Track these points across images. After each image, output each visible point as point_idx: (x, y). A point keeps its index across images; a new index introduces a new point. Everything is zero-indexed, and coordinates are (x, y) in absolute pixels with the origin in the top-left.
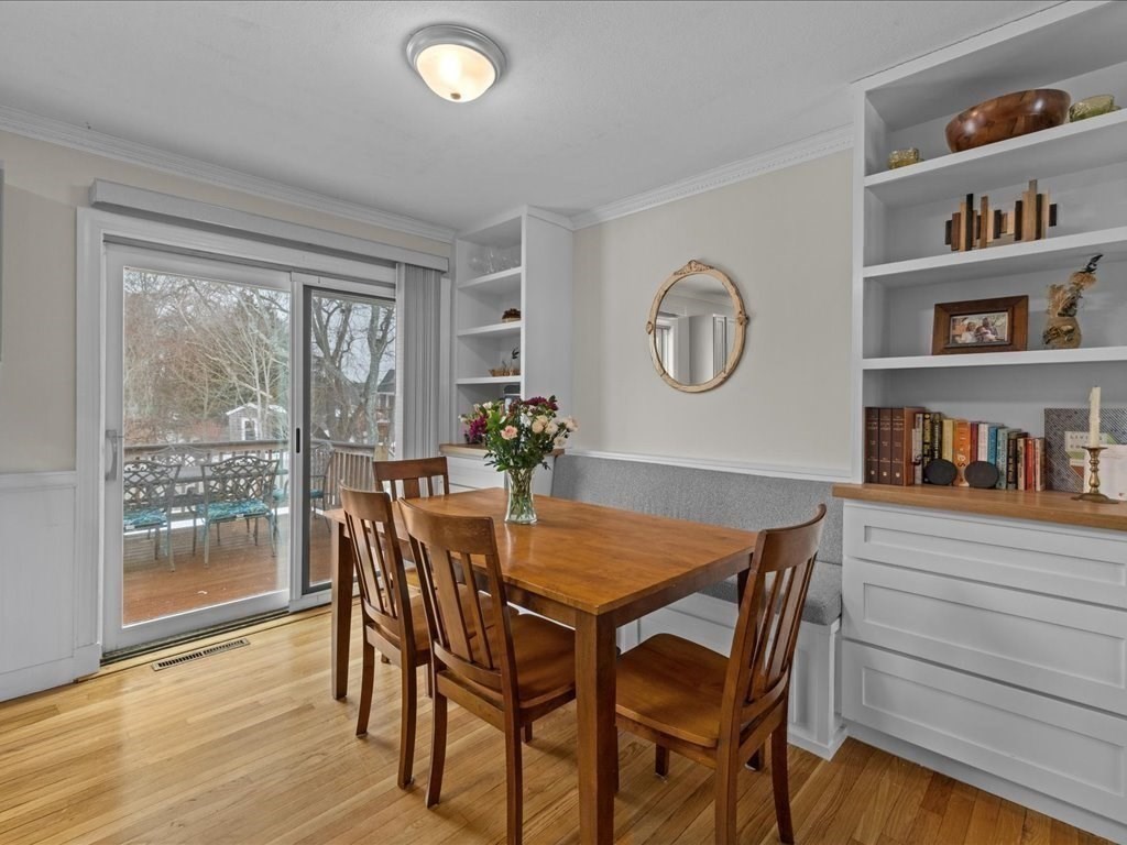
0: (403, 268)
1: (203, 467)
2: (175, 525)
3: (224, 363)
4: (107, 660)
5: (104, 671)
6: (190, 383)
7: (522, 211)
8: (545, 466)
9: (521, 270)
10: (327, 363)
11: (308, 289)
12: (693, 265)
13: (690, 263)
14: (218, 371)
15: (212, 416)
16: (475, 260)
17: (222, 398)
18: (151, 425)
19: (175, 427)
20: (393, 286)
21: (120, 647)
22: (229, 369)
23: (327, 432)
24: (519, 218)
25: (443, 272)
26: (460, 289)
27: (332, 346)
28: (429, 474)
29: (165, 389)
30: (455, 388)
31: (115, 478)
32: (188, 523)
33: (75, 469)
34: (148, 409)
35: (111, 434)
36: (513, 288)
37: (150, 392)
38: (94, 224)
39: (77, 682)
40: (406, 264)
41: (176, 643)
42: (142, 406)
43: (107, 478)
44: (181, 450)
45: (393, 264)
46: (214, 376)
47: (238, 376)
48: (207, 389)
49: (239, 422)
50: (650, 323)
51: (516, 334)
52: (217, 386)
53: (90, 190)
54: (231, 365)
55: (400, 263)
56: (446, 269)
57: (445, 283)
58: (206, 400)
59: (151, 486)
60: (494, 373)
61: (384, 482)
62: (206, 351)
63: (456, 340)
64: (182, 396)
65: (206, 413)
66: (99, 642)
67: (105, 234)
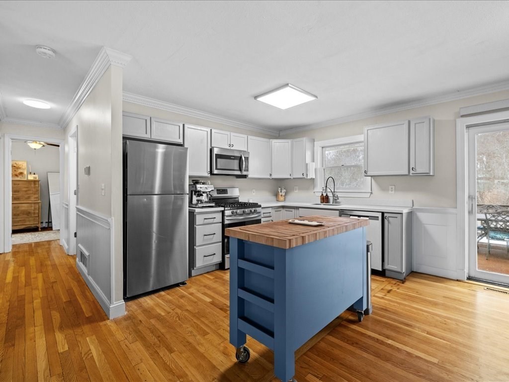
4: (469, 278)
5: (467, 281)
21: (476, 277)
31: (472, 213)
33: (456, 208)
35: (471, 197)
38: (462, 123)
39: (457, 280)
41: (499, 285)
43: (469, 212)
53: (460, 112)
66: (466, 271)
67: (467, 125)
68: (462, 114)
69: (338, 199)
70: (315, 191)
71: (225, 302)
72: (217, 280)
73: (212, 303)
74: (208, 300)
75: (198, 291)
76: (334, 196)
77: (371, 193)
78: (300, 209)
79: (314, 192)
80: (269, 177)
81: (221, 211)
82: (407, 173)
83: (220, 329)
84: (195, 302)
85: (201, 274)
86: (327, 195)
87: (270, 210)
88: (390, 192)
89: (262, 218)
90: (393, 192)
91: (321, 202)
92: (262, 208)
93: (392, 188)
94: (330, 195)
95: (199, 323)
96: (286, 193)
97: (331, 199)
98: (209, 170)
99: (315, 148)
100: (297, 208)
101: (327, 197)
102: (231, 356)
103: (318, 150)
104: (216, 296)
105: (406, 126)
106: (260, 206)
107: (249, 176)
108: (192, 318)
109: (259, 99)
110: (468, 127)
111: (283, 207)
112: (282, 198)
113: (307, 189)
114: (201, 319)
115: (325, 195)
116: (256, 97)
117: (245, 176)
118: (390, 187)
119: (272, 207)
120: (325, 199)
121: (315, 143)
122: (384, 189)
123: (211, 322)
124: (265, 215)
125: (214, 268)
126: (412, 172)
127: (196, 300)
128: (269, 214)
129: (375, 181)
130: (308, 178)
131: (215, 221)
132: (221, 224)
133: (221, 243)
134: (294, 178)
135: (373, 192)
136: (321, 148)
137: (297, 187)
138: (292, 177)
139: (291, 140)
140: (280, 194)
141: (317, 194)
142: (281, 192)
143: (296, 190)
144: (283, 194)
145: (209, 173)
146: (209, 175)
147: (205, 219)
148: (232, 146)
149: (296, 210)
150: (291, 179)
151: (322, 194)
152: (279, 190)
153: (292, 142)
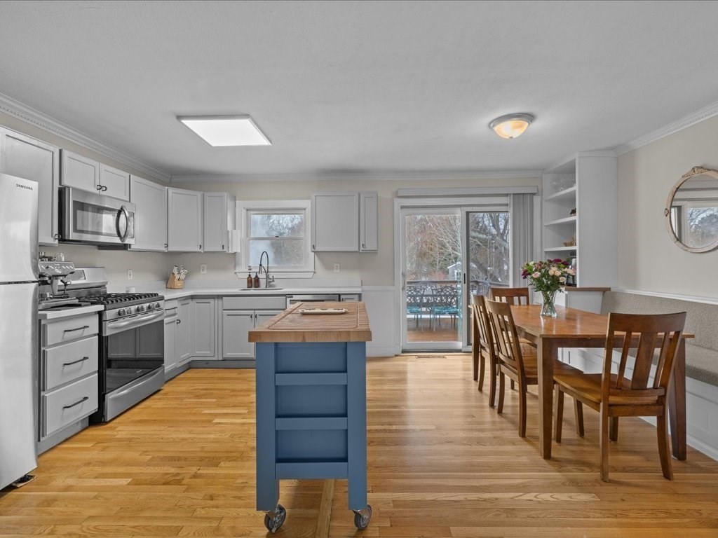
0: (512, 196)
1: (432, 290)
2: (424, 316)
3: (445, 241)
4: (404, 351)
5: (402, 355)
6: (430, 252)
7: (576, 156)
8: (560, 291)
9: (576, 188)
10: (497, 238)
11: (468, 213)
12: (696, 170)
13: (693, 169)
14: (443, 246)
15: (441, 268)
16: (555, 183)
17: (445, 260)
18: (415, 273)
19: (426, 275)
20: (507, 205)
21: (407, 349)
22: (448, 244)
23: (499, 279)
24: (575, 160)
25: (535, 194)
26: (546, 201)
27: (502, 227)
28: (519, 295)
29: (422, 255)
30: (544, 254)
31: (404, 292)
32: (428, 316)
33: (394, 285)
34: (414, 265)
35: (403, 275)
36: (571, 199)
37: (415, 256)
38: (399, 202)
39: (395, 356)
40: (514, 194)
41: (423, 352)
42: (412, 264)
43: (402, 292)
44: (425, 283)
45: (507, 195)
46: (441, 249)
47: (452, 248)
48: (438, 255)
49: (453, 272)
50: (666, 209)
51: (573, 224)
52: (442, 253)
53: (397, 192)
54: (448, 242)
55: (510, 194)
56: (536, 192)
57: (537, 200)
58: (438, 261)
59: (414, 297)
60: (566, 245)
61: (496, 297)
62: (437, 236)
63: (544, 228)
64: (427, 259)
65: (438, 267)
66: (401, 345)
68: (399, 195)
69: (273, 281)
70: (237, 271)
71: (162, 472)
72: (105, 444)
73: (137, 482)
74: (124, 482)
75: (80, 478)
76: (267, 277)
77: (315, 272)
78: (224, 298)
79: (236, 273)
80: (164, 249)
81: (95, 313)
82: (357, 250)
83: (195, 510)
84: (95, 497)
85: (52, 449)
86: (257, 276)
87: (175, 304)
88: (335, 271)
89: (167, 317)
90: (338, 271)
91: (248, 287)
92: (166, 301)
93: (337, 267)
94: (262, 276)
95: (145, 523)
96: (187, 275)
97: (263, 282)
98: (56, 231)
99: (237, 210)
100: (220, 297)
101: (257, 279)
102: (251, 532)
103: (241, 213)
104: (135, 470)
105: (356, 198)
106: (162, 298)
107: (132, 247)
108: (121, 524)
109: (186, 122)
110: (402, 207)
111: (192, 297)
112: (179, 284)
113: (224, 268)
114: (141, 515)
115: (253, 276)
116: (179, 117)
117: (125, 247)
118: (336, 265)
119: (177, 299)
120: (254, 282)
121: (237, 202)
122: (328, 267)
123: (169, 510)
124: (168, 312)
125: (79, 428)
126: (362, 248)
127: (96, 493)
128: (173, 310)
129: (318, 256)
130: (230, 252)
131: (87, 332)
132: (97, 337)
133: (97, 374)
134: (205, 252)
135: (317, 271)
136: (244, 211)
137: (206, 266)
138: (202, 251)
139: (202, 193)
140: (177, 277)
141: (240, 276)
142: (179, 273)
143: (203, 270)
144: (183, 276)
145: (57, 237)
146: (57, 241)
147: (66, 331)
148: (104, 189)
149: (216, 301)
150: (200, 252)
151: (250, 275)
152: (175, 270)
153: (203, 195)
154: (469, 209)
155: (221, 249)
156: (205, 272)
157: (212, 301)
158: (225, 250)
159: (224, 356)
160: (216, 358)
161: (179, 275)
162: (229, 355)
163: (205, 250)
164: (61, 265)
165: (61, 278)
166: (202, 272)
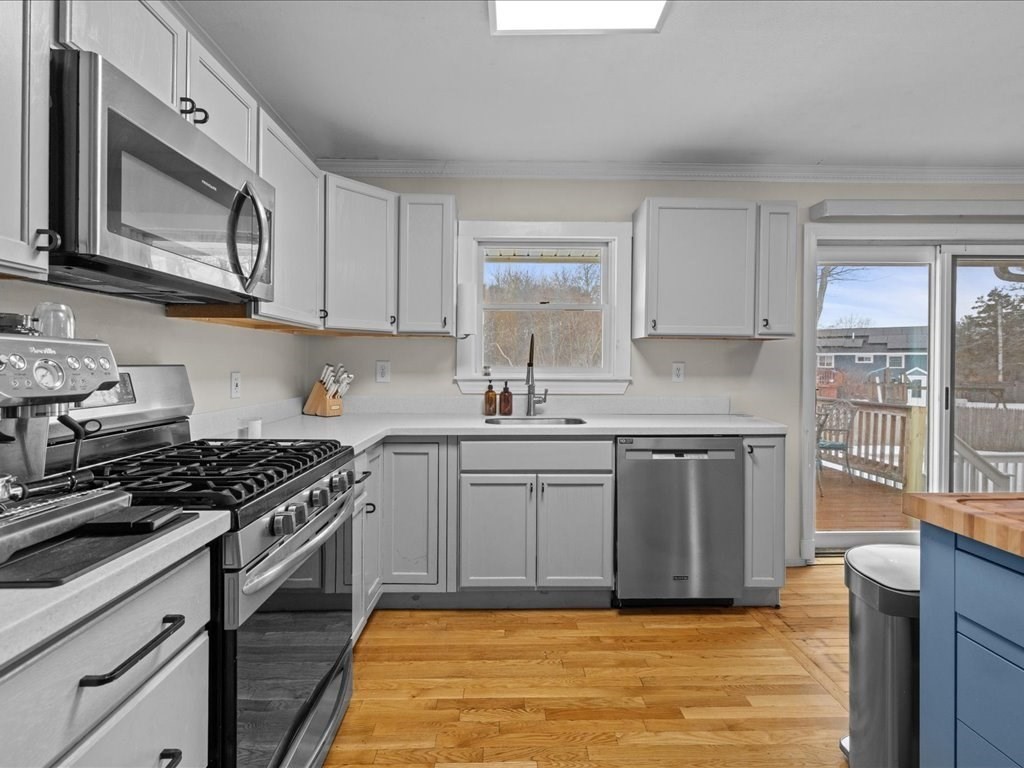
4: (820, 554)
11: (955, 258)
67: (818, 240)
69: (545, 400)
70: (458, 376)
76: (531, 391)
77: (631, 382)
79: (455, 382)
80: (316, 322)
82: (750, 332)
86: (506, 389)
88: (675, 379)
90: (681, 378)
93: (678, 370)
94: (519, 390)
96: (352, 385)
97: (518, 404)
98: (40, 217)
99: (460, 240)
101: (506, 396)
103: (470, 250)
105: (751, 215)
106: (350, 455)
107: (262, 308)
110: (821, 243)
111: (385, 440)
112: (337, 407)
115: (498, 389)
117: (246, 306)
118: (675, 366)
119: (367, 449)
120: (499, 403)
121: (461, 223)
122: (658, 370)
129: (638, 348)
132: (204, 639)
135: (635, 379)
137: (386, 364)
138: (393, 329)
139: (397, 195)
140: (333, 389)
141: (465, 387)
142: (336, 382)
143: (383, 375)
144: (343, 388)
145: (43, 240)
146: (43, 261)
147: (85, 682)
148: (200, 116)
149: (443, 449)
150: (389, 334)
151: (490, 387)
152: (328, 375)
153: (399, 200)
154: (960, 250)
155: (437, 327)
156: (388, 378)
157: (432, 450)
158: (447, 329)
159: (464, 584)
160: (440, 589)
161: (337, 384)
162: (473, 579)
163: (402, 329)
164: (63, 350)
165: (60, 409)
166: (379, 379)
